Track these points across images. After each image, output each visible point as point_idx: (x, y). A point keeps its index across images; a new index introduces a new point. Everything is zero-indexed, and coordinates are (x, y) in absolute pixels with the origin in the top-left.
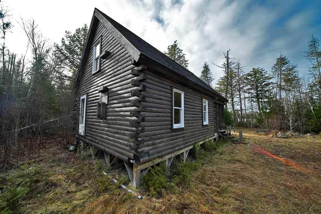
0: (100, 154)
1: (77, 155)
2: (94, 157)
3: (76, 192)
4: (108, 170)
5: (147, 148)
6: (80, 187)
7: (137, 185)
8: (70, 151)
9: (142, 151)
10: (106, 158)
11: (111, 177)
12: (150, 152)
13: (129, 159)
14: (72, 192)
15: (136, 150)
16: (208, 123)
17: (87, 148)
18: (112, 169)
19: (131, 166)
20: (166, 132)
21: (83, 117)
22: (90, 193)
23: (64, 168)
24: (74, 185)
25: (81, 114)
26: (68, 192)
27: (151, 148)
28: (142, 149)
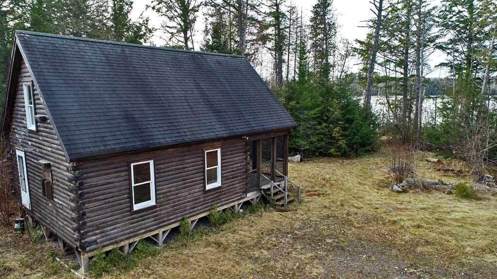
0: (53, 236)
1: (26, 236)
2: (48, 238)
3: (31, 274)
4: (63, 255)
5: (94, 238)
6: (34, 271)
7: (85, 269)
8: (16, 230)
9: (85, 242)
10: (60, 242)
11: (63, 263)
12: (98, 241)
13: (77, 248)
14: (28, 275)
15: (80, 241)
16: (220, 185)
17: (37, 228)
18: (66, 255)
19: (79, 253)
20: (120, 216)
21: (24, 179)
22: (42, 275)
23: (15, 254)
24: (28, 269)
25: (21, 176)
26: (25, 275)
27: (99, 236)
28: (87, 240)
